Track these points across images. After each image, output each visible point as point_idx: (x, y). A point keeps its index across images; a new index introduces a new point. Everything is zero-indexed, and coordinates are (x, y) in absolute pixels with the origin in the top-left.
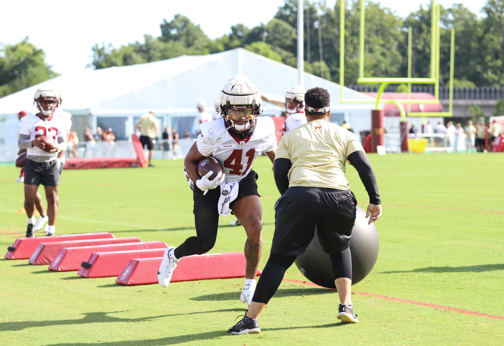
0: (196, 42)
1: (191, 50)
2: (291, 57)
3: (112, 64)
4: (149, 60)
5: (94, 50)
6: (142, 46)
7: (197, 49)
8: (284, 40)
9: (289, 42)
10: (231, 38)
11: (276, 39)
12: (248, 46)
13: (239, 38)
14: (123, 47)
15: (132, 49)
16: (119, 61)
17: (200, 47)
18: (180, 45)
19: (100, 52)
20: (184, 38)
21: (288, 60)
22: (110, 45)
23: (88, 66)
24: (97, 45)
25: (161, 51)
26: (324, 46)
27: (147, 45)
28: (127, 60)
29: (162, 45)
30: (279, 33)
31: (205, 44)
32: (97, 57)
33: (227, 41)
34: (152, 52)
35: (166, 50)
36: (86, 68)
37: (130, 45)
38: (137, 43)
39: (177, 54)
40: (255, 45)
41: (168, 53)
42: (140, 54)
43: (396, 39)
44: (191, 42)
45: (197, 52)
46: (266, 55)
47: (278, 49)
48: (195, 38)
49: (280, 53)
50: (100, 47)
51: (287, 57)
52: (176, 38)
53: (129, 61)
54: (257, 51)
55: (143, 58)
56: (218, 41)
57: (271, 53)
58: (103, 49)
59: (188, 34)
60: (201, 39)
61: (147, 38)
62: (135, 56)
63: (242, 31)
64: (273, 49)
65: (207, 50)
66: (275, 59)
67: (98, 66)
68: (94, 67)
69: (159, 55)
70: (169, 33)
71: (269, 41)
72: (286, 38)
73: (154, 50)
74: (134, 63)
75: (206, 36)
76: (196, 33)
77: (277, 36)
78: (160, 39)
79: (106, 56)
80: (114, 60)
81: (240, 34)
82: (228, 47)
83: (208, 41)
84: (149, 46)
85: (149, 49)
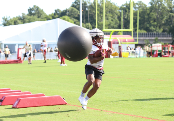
0: (42, 16)
1: (40, 19)
2: (77, 22)
3: (10, 24)
4: (24, 23)
5: (3, 19)
6: (21, 17)
7: (42, 18)
8: (75, 15)
9: (76, 16)
10: (55, 14)
11: (72, 15)
12: (61, 17)
13: (58, 14)
14: (14, 18)
15: (17, 18)
16: (13, 23)
17: (43, 18)
18: (36, 17)
19: (5, 20)
20: (37, 14)
21: (76, 23)
22: (9, 17)
23: (1, 25)
24: (4, 17)
25: (28, 19)
26: (90, 17)
27: (23, 17)
28: (15, 23)
29: (29, 17)
30: (73, 13)
31: (45, 17)
32: (4, 21)
33: (53, 15)
34: (25, 20)
35: (30, 19)
37: (17, 17)
38: (19, 16)
39: (34, 20)
40: (64, 17)
41: (31, 20)
42: (21, 20)
43: (117, 15)
44: (39, 16)
45: (42, 19)
46: (68, 21)
47: (72, 18)
48: (41, 14)
49: (73, 20)
50: (6, 18)
51: (76, 21)
52: (34, 14)
53: (16, 23)
54: (64, 19)
55: (22, 22)
56: (50, 15)
58: (7, 18)
59: (38, 13)
60: (43, 15)
61: (23, 14)
62: (19, 21)
63: (59, 11)
64: (71, 19)
65: (45, 19)
66: (71, 22)
67: (5, 25)
68: (3, 25)
69: (28, 21)
70: (31, 12)
71: (69, 16)
72: (76, 14)
73: (26, 19)
74: (18, 24)
75: (45, 14)
76: (42, 13)
77: (72, 13)
78: (28, 15)
79: (8, 21)
80: (11, 23)
81: (58, 12)
82: (53, 18)
83: (46, 15)
84: (24, 18)
85: (24, 19)
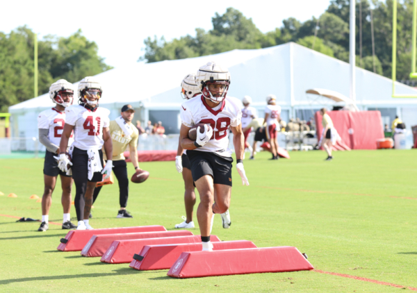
0: (248, 36)
1: (243, 43)
2: (342, 52)
3: (164, 58)
4: (202, 53)
5: (146, 43)
6: (193, 39)
7: (249, 42)
8: (336, 34)
9: (341, 37)
10: (283, 32)
11: (328, 33)
12: (301, 40)
13: (291, 32)
14: (176, 40)
15: (184, 42)
16: (172, 55)
17: (252, 41)
18: (232, 39)
19: (152, 45)
20: (236, 32)
21: (340, 55)
22: (162, 38)
23: (140, 58)
24: (149, 39)
25: (213, 45)
26: (376, 41)
27: (198, 39)
28: (179, 54)
29: (214, 39)
30: (332, 28)
31: (257, 38)
32: (149, 49)
33: (278, 35)
34: (203, 45)
35: (218, 44)
36: (138, 61)
37: (182, 38)
38: (188, 37)
39: (228, 48)
40: (308, 39)
41: (220, 47)
42: (192, 47)
44: (242, 35)
45: (249, 46)
46: (318, 50)
47: (330, 43)
48: (247, 32)
49: (332, 47)
50: (152, 40)
51: (339, 51)
52: (228, 32)
53: (180, 54)
54: (309, 45)
55: (195, 51)
56: (270, 35)
57: (323, 47)
58: (155, 42)
59: (240, 28)
60: (252, 33)
61: (199, 31)
62: (187, 50)
63: (294, 25)
64: (325, 44)
65: (258, 44)
66: (327, 54)
67: (151, 59)
68: (146, 60)
69: (211, 48)
70: (221, 27)
71: (321, 36)
72: (338, 32)
73: (206, 43)
74: (186, 57)
75: (258, 30)
76: (248, 27)
77: (329, 30)
78: (211, 32)
79: (158, 50)
80: (166, 53)
81: (292, 28)
82: (280, 42)
83: (260, 35)
84: (201, 40)
85: (201, 43)
